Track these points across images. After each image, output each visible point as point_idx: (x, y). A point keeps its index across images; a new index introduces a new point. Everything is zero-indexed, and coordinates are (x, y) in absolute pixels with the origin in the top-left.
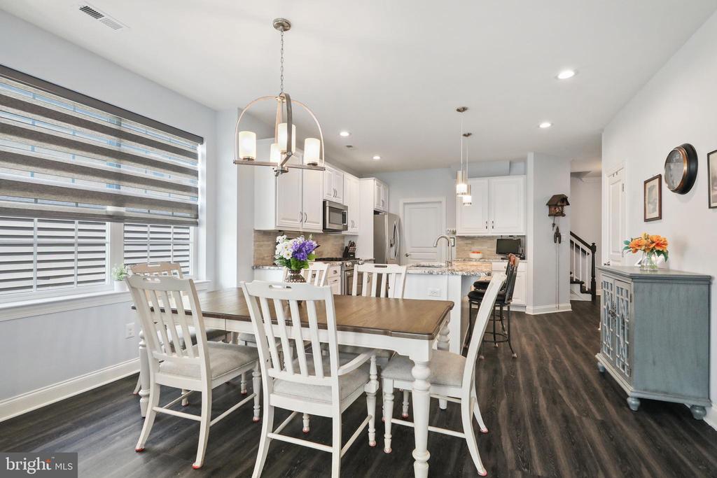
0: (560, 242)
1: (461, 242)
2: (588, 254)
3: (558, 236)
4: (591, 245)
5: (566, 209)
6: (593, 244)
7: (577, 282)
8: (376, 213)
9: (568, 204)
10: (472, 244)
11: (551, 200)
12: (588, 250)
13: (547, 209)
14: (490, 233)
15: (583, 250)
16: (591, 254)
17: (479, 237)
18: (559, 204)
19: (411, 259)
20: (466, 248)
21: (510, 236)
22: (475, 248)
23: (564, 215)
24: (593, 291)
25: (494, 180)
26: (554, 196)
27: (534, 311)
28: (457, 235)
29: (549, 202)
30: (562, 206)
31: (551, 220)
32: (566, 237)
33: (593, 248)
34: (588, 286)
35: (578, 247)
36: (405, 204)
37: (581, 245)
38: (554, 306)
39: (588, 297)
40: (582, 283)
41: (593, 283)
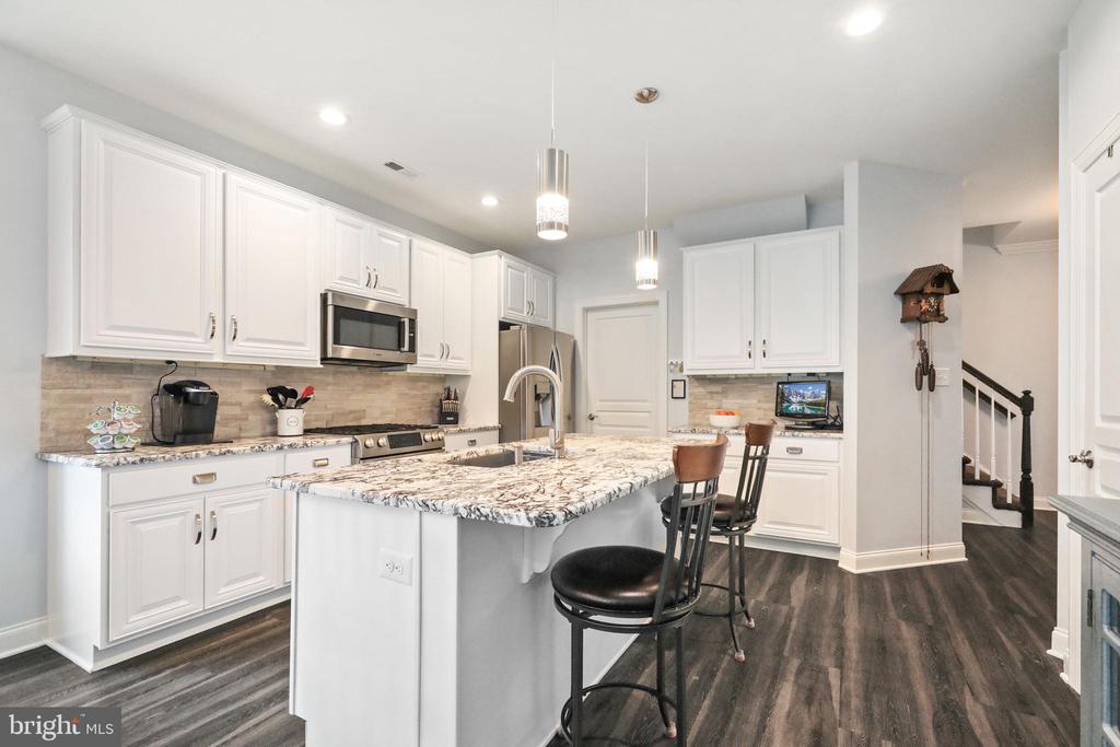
0: (932, 388)
1: (700, 390)
2: (1013, 416)
3: (926, 373)
4: (1020, 395)
5: (949, 301)
6: (1027, 393)
7: (985, 481)
8: (504, 326)
9: (954, 290)
10: (724, 393)
11: (908, 280)
12: (1011, 407)
13: (898, 303)
14: (759, 367)
15: (999, 407)
16: (1020, 416)
17: (737, 378)
18: (929, 289)
19: (600, 425)
20: (710, 403)
21: (809, 374)
22: (730, 403)
23: (943, 319)
24: (1025, 503)
25: (767, 244)
26: (917, 272)
27: (859, 563)
28: (686, 372)
29: (904, 285)
30: (939, 296)
31: (909, 335)
32: (949, 375)
33: (1026, 403)
34: (1012, 490)
35: (985, 398)
36: (587, 310)
37: (995, 396)
38: (916, 549)
39: (1013, 520)
40: (996, 486)
41: (1027, 486)
